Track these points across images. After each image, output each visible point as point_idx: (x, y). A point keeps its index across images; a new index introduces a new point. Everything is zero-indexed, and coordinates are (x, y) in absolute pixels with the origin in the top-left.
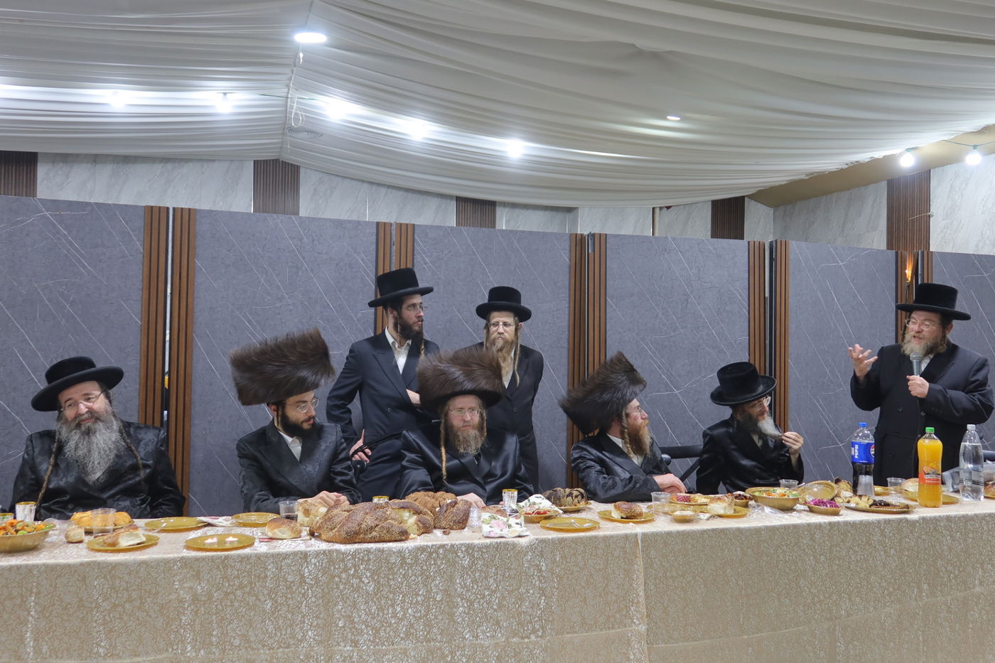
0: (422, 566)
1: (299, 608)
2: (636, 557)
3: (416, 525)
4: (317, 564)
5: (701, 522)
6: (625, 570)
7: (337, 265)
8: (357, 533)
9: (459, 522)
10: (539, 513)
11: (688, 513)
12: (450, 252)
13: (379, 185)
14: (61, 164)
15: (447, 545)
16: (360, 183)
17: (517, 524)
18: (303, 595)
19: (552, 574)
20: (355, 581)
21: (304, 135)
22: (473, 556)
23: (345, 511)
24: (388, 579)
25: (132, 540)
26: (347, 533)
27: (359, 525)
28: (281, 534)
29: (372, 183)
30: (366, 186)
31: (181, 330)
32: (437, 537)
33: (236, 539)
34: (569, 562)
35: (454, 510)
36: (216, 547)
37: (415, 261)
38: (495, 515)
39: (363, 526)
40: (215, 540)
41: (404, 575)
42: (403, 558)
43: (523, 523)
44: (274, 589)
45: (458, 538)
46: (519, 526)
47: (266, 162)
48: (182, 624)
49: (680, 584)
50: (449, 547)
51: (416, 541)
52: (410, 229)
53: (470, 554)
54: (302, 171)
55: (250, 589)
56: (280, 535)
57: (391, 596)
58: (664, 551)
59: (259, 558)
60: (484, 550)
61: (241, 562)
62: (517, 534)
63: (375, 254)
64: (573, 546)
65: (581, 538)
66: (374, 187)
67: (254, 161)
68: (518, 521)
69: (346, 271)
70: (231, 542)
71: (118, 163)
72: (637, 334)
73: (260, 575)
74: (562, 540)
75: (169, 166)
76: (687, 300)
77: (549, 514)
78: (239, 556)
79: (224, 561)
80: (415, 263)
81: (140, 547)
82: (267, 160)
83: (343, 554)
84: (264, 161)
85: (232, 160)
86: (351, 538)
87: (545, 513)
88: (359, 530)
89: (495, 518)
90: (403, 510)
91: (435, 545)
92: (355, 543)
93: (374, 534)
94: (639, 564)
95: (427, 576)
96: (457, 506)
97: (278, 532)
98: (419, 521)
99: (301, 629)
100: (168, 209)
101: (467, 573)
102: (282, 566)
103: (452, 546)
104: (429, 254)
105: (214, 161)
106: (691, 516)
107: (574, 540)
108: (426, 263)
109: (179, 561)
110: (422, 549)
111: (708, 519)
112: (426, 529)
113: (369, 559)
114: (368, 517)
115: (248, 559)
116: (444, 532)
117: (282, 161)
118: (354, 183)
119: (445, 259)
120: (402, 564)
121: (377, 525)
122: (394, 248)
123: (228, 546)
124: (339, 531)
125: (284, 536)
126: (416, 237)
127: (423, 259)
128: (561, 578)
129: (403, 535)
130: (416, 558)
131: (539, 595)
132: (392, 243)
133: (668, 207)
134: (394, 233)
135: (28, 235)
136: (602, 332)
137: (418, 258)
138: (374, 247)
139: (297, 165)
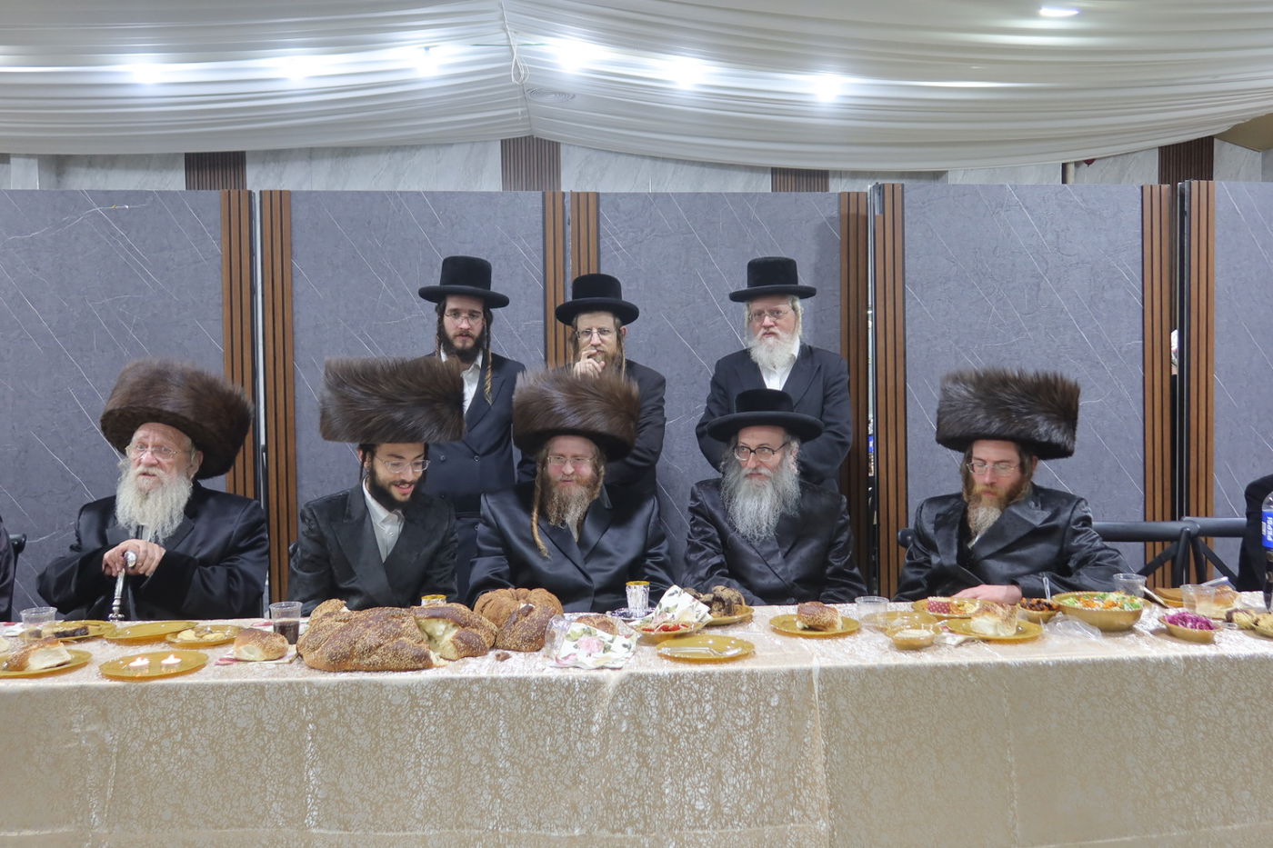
0: (446, 711)
1: (257, 769)
2: (811, 707)
3: (452, 645)
4: (281, 703)
5: (944, 649)
6: (790, 729)
8: (347, 657)
9: (530, 640)
10: (665, 629)
11: (923, 634)
12: (653, 230)
13: (664, 159)
14: (272, 164)
15: (485, 679)
16: (639, 160)
17: (625, 646)
18: (263, 749)
19: (660, 731)
20: (340, 731)
22: (528, 698)
23: (340, 621)
24: (392, 729)
25: (50, 659)
26: (331, 657)
27: (352, 644)
28: (247, 654)
29: (655, 158)
30: (647, 162)
31: (277, 358)
32: (482, 667)
33: (178, 660)
34: (689, 714)
35: (526, 620)
36: (146, 673)
37: (601, 247)
38: (592, 629)
39: (358, 646)
40: (146, 662)
41: (417, 724)
42: (414, 698)
43: (634, 646)
44: (218, 739)
45: (521, 665)
46: (626, 649)
47: (516, 141)
48: (87, 785)
49: (891, 754)
50: (488, 683)
51: (443, 670)
52: (592, 200)
53: (522, 695)
54: (563, 149)
55: (183, 737)
56: (245, 655)
57: (398, 756)
58: (861, 699)
59: (192, 691)
60: (546, 689)
61: (166, 697)
62: (599, 665)
63: (541, 240)
64: (696, 686)
65: (710, 675)
66: (659, 164)
67: (502, 141)
68: (627, 641)
69: (500, 265)
70: (168, 666)
71: (337, 157)
72: (957, 342)
73: (195, 715)
74: (677, 676)
75: (398, 156)
76: (1038, 285)
77: (683, 630)
78: (162, 687)
79: (141, 695)
80: (601, 251)
81: (62, 669)
83: (318, 689)
84: (514, 139)
85: (473, 142)
86: (339, 663)
87: (677, 628)
88: (351, 652)
89: (590, 633)
90: (434, 620)
91: (465, 679)
92: (347, 671)
93: (375, 658)
94: (814, 725)
95: (455, 726)
96: (532, 614)
97: (244, 651)
98: (460, 638)
99: (262, 799)
101: (519, 724)
102: (226, 704)
103: (494, 680)
104: (621, 235)
105: (451, 145)
106: (927, 638)
107: (696, 678)
108: (618, 249)
109: (77, 693)
110: (445, 684)
111: (960, 644)
112: (471, 649)
113: (361, 698)
114: (369, 631)
115: (176, 693)
116: (498, 656)
117: (537, 138)
118: (633, 159)
119: (646, 242)
120: (412, 708)
121: (381, 645)
122: (569, 229)
123: (164, 671)
124: (322, 653)
125: (252, 657)
126: (601, 210)
127: (614, 243)
128: (676, 739)
129: (422, 662)
130: (436, 698)
131: (638, 765)
132: (567, 221)
133: (1089, 162)
134: (568, 206)
135: (77, 239)
136: (899, 339)
137: (605, 242)
138: (540, 227)
139: (557, 143)
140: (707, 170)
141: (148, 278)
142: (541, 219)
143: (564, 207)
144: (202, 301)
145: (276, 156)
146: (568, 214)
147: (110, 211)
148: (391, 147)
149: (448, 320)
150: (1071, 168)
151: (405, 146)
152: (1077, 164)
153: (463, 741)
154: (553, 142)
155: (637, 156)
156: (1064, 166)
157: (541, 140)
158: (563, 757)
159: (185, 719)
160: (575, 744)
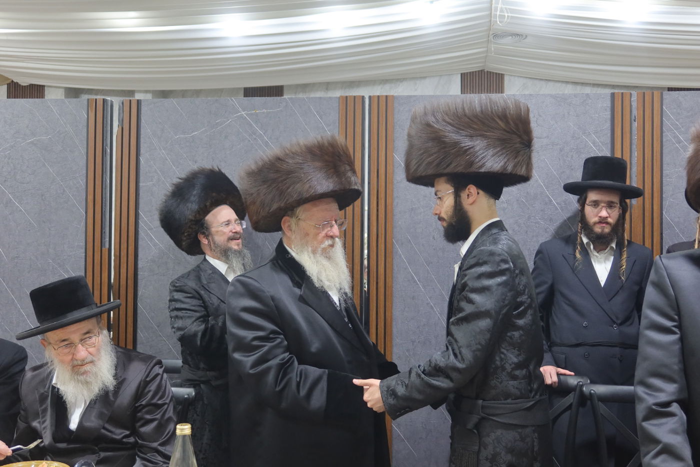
7: (561, 150)
21: (508, 40)
31: (380, 235)
37: (664, 140)
47: (472, 73)
54: (506, 79)
63: (609, 135)
67: (462, 74)
69: (572, 157)
80: (664, 143)
82: (473, 72)
84: (470, 73)
85: (441, 76)
100: (363, 97)
108: (679, 142)
117: (487, 71)
122: (635, 125)
126: (664, 107)
127: (676, 137)
132: (633, 118)
134: (634, 104)
135: (226, 137)
137: (668, 135)
138: (608, 124)
139: (502, 74)
142: (609, 116)
143: (631, 106)
146: (635, 112)
147: (252, 114)
151: (393, 80)
154: (499, 74)
155: (563, 82)
157: (490, 72)
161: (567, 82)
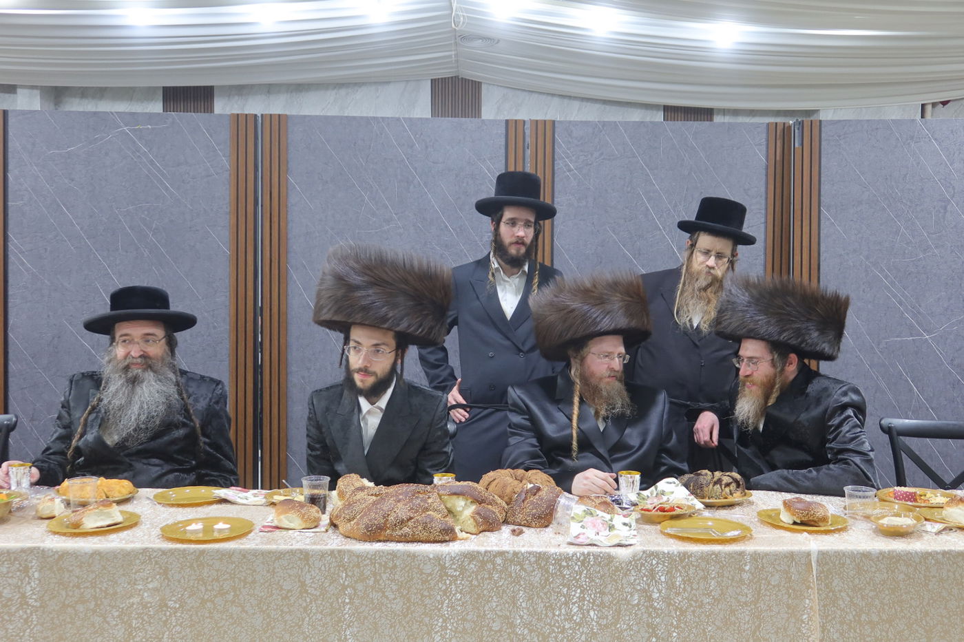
0: (472, 581)
1: (300, 627)
2: (809, 587)
3: (472, 520)
4: (323, 568)
5: (926, 537)
6: (788, 607)
7: (457, 176)
8: (381, 528)
9: (540, 517)
10: (662, 510)
11: (905, 521)
12: (602, 154)
13: (570, 97)
14: (236, 98)
15: (508, 553)
16: (549, 98)
17: (625, 524)
18: (305, 609)
19: (669, 604)
20: (375, 596)
21: (478, 43)
22: (547, 571)
23: (372, 495)
24: (422, 595)
25: (102, 520)
26: (367, 527)
27: (386, 516)
28: (288, 523)
29: (562, 96)
30: (556, 100)
32: (502, 540)
33: (228, 526)
34: (696, 590)
35: (534, 499)
36: (200, 536)
37: (556, 168)
38: (593, 510)
39: (391, 518)
40: (199, 526)
41: (445, 592)
42: (443, 568)
43: (634, 524)
44: (265, 599)
45: (534, 541)
46: (628, 528)
47: (443, 80)
49: (884, 634)
50: (510, 556)
51: (468, 543)
52: (548, 127)
53: (541, 568)
54: (484, 87)
55: (234, 596)
56: (286, 524)
57: (427, 620)
58: (857, 581)
59: (244, 556)
60: (564, 564)
61: (221, 559)
62: (616, 541)
63: (504, 161)
64: (703, 565)
65: (717, 554)
66: (566, 101)
67: (432, 80)
68: (627, 520)
69: (467, 183)
70: (220, 531)
71: (291, 92)
72: (867, 258)
73: (245, 578)
74: (684, 556)
75: (343, 92)
76: (945, 208)
77: (678, 511)
78: (218, 551)
79: (199, 557)
80: (556, 171)
81: (112, 529)
82: (445, 78)
83: (358, 556)
84: (442, 78)
85: (408, 81)
86: (374, 533)
87: (672, 509)
88: (385, 523)
89: (591, 514)
90: (455, 497)
91: (490, 552)
92: (380, 541)
93: (406, 530)
94: (812, 601)
95: (478, 595)
96: (540, 493)
97: (284, 519)
98: (479, 514)
100: (256, 115)
101: (538, 594)
102: (274, 568)
103: (516, 554)
104: (573, 158)
105: (389, 82)
106: (909, 526)
107: (705, 557)
108: (570, 170)
109: (142, 553)
110: (471, 556)
111: (939, 533)
112: (488, 525)
113: (395, 566)
114: (400, 505)
115: (230, 557)
116: (514, 531)
117: (462, 78)
118: (543, 97)
119: (595, 164)
120: (441, 577)
121: (411, 518)
122: (528, 152)
123: (216, 535)
124: (358, 524)
125: (292, 525)
126: (556, 136)
127: (567, 165)
128: (683, 612)
129: (448, 535)
130: (462, 569)
132: (526, 145)
133: (944, 103)
134: (528, 132)
135: (107, 154)
136: (815, 254)
137: (559, 164)
138: (503, 151)
139: (479, 82)
140: (608, 108)
141: (167, 189)
142: (504, 143)
143: (524, 133)
144: (212, 210)
145: (240, 90)
146: (528, 140)
147: (135, 130)
148: (337, 84)
149: (503, 228)
150: (929, 108)
151: (349, 83)
152: (934, 105)
153: (486, 608)
154: (475, 81)
155: (548, 94)
156: (923, 106)
157: (466, 79)
158: (577, 624)
159: (236, 580)
160: (588, 612)
161: (553, 95)
